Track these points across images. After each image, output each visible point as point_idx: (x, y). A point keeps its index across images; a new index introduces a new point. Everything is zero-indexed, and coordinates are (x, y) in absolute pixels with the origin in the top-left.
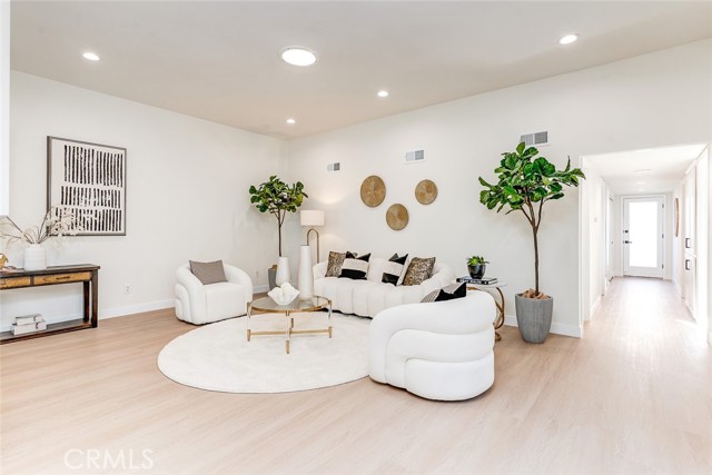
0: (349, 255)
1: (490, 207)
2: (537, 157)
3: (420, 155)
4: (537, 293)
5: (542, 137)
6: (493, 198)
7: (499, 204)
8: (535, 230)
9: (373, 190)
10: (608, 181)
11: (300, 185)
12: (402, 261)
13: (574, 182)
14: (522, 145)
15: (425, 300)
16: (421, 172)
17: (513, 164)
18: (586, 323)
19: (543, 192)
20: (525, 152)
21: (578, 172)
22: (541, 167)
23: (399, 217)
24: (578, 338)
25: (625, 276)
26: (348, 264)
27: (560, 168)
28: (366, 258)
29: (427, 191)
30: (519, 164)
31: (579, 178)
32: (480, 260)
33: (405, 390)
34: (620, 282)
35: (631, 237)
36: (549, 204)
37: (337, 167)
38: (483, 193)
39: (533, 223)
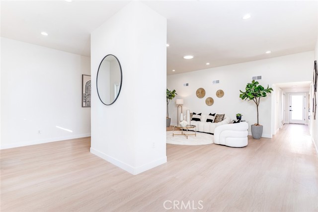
0: (194, 114)
1: (243, 99)
2: (258, 85)
3: (218, 82)
4: (258, 124)
5: (260, 78)
6: (244, 96)
7: (246, 98)
8: (258, 106)
9: (201, 93)
10: (282, 89)
11: (174, 91)
12: (214, 115)
13: (270, 92)
14: (254, 81)
15: (230, 123)
16: (218, 87)
17: (251, 87)
18: (273, 135)
19: (260, 95)
20: (255, 83)
21: (271, 89)
22: (260, 88)
23: (210, 101)
24: (270, 139)
25: (290, 123)
26: (194, 116)
27: (266, 88)
28: (200, 114)
29: (220, 93)
30: (253, 87)
31: (271, 91)
32: (240, 115)
33: (225, 145)
34: (287, 125)
35: (292, 108)
36: (262, 98)
37: (187, 85)
38: (241, 95)
39: (257, 104)
